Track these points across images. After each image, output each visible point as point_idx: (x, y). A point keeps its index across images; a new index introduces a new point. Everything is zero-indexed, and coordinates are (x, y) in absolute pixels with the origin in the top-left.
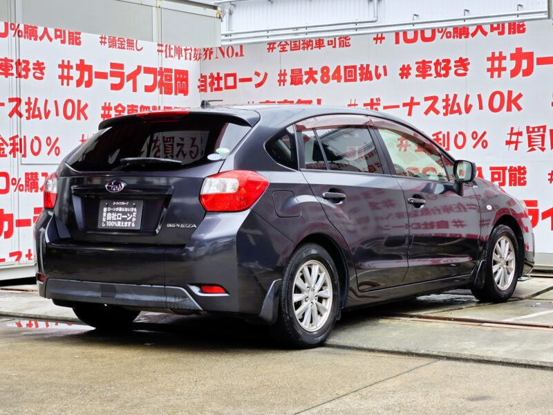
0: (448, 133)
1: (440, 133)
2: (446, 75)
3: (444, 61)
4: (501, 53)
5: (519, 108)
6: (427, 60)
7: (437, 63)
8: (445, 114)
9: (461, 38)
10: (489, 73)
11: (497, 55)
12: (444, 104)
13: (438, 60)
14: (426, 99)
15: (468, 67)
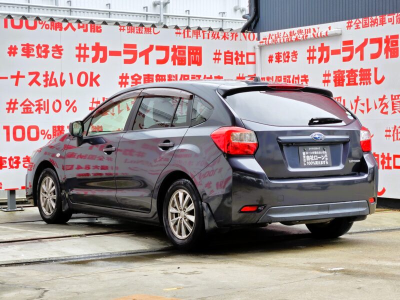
0: (48, 100)
1: (42, 100)
2: (46, 57)
3: (44, 46)
4: (85, 45)
5: (98, 85)
6: (30, 44)
7: (39, 47)
8: (46, 86)
9: (56, 30)
10: (77, 58)
11: (83, 46)
12: (44, 78)
13: (39, 45)
14: (30, 74)
15: (62, 52)
